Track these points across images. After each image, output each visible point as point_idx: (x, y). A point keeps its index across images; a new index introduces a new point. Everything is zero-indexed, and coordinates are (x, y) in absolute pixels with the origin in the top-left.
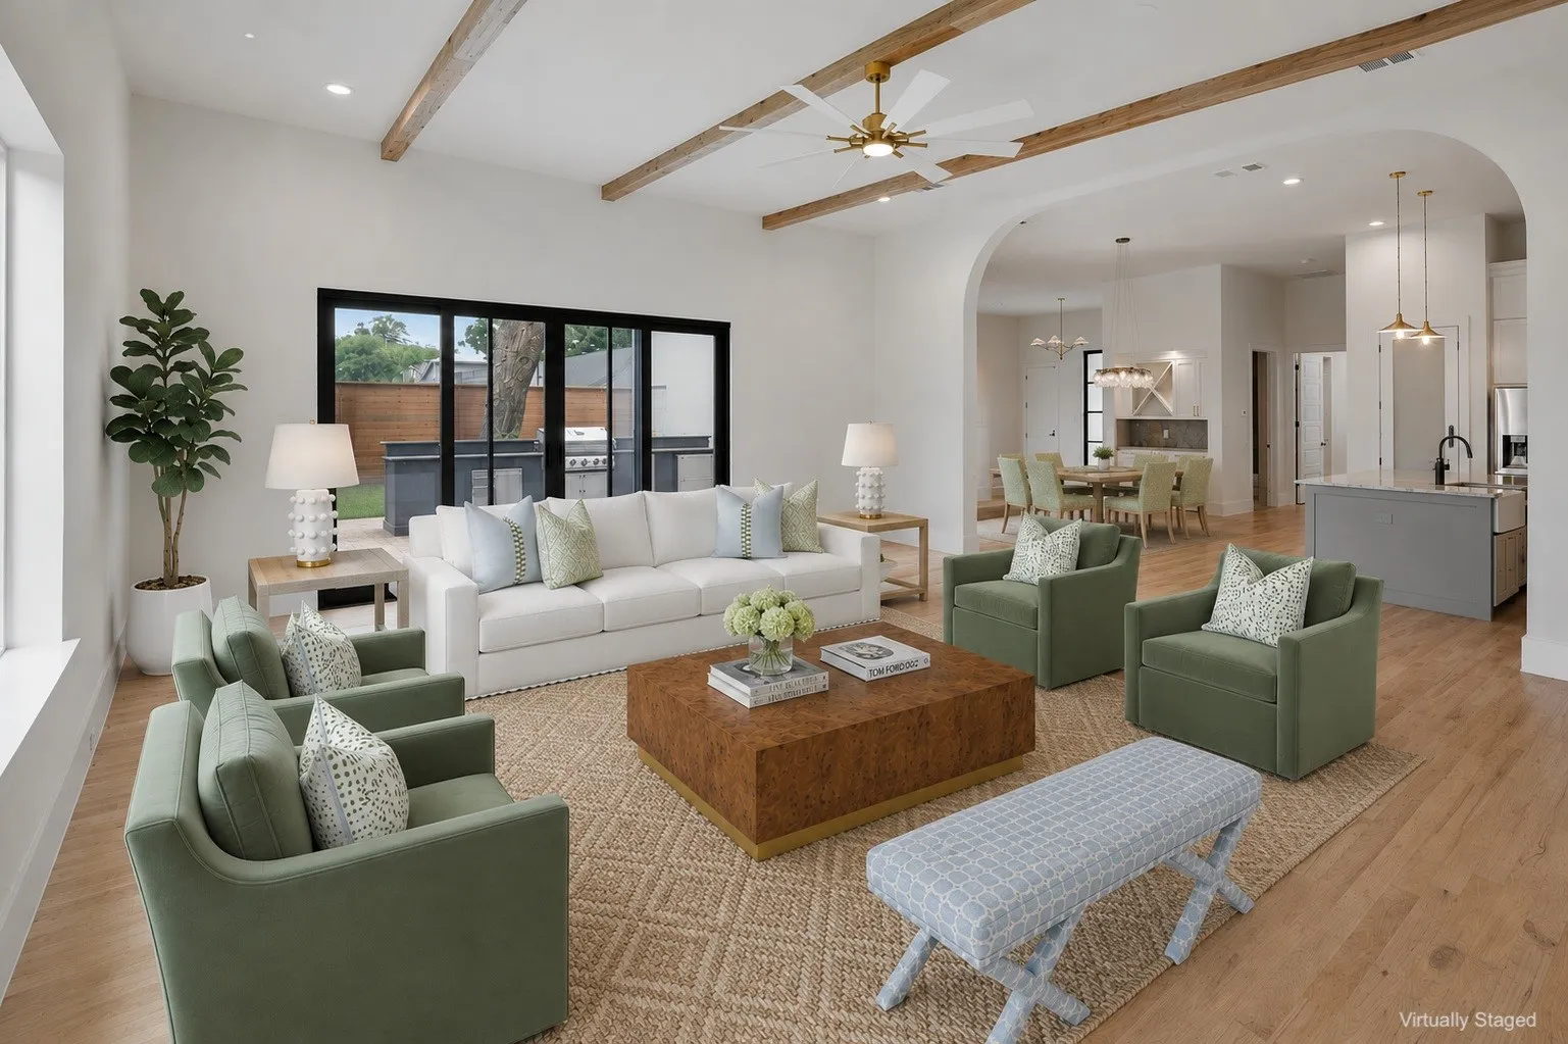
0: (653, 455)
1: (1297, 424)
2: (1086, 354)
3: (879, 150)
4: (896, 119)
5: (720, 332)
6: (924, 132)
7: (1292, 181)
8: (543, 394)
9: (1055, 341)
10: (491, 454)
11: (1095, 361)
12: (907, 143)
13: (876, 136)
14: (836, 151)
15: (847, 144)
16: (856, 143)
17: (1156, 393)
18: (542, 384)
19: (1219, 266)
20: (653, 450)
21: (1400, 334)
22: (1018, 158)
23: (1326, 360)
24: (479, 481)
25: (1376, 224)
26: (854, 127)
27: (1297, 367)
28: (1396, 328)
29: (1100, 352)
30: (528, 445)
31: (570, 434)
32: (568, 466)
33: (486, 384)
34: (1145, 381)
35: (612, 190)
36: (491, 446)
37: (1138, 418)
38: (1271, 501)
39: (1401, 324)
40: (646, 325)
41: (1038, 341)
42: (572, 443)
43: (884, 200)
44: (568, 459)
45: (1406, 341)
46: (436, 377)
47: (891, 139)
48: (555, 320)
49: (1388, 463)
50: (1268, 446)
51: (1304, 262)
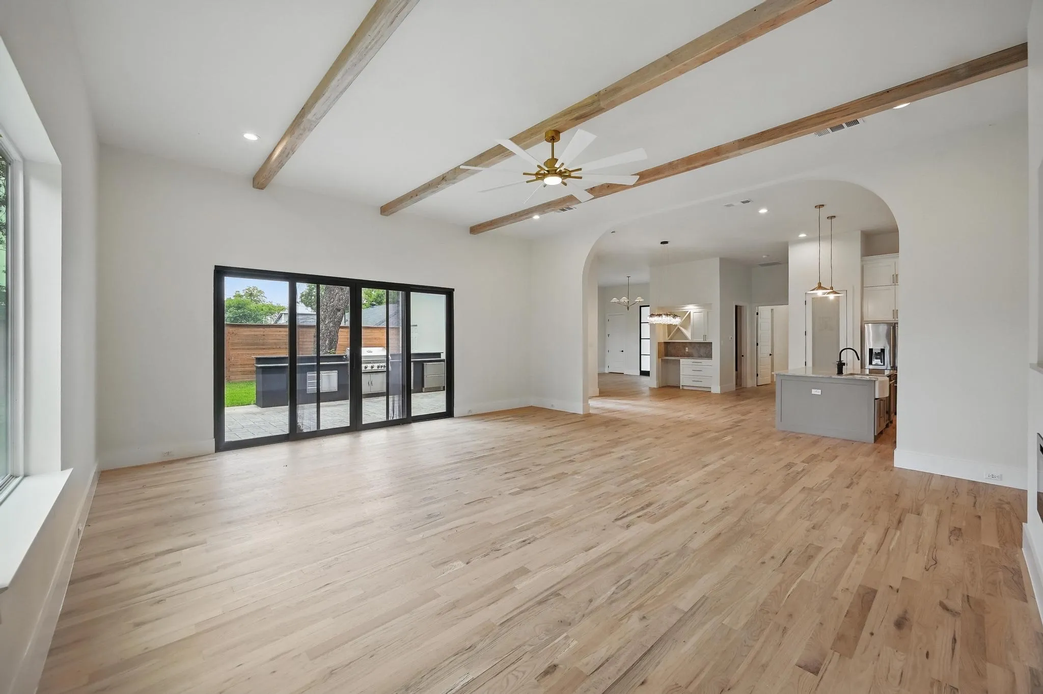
0: (412, 363)
1: (757, 344)
2: (641, 307)
3: (553, 181)
4: (565, 160)
5: (449, 293)
6: (580, 169)
7: (763, 211)
8: (348, 330)
9: (624, 299)
10: (318, 363)
11: (646, 311)
12: (569, 176)
13: (553, 172)
14: (527, 182)
15: (534, 178)
16: (540, 176)
17: (681, 328)
18: (348, 324)
19: (718, 259)
20: (412, 360)
21: (820, 293)
22: (634, 186)
23: (772, 310)
24: (312, 378)
25: (802, 235)
26: (539, 166)
27: (757, 314)
28: (817, 290)
29: (649, 306)
30: (340, 358)
31: (365, 352)
32: (363, 369)
33: (315, 324)
34: (676, 321)
35: (386, 210)
36: (319, 358)
37: (669, 341)
38: (744, 385)
39: (820, 287)
40: (407, 289)
41: (615, 300)
42: (366, 357)
43: (536, 217)
44: (363, 365)
45: (821, 298)
46: (284, 320)
47: (561, 174)
48: (355, 286)
49: (810, 364)
50: (743, 356)
51: (764, 257)
